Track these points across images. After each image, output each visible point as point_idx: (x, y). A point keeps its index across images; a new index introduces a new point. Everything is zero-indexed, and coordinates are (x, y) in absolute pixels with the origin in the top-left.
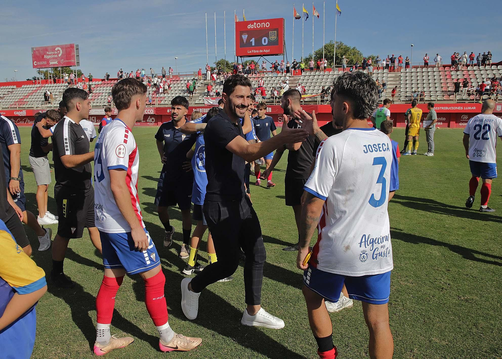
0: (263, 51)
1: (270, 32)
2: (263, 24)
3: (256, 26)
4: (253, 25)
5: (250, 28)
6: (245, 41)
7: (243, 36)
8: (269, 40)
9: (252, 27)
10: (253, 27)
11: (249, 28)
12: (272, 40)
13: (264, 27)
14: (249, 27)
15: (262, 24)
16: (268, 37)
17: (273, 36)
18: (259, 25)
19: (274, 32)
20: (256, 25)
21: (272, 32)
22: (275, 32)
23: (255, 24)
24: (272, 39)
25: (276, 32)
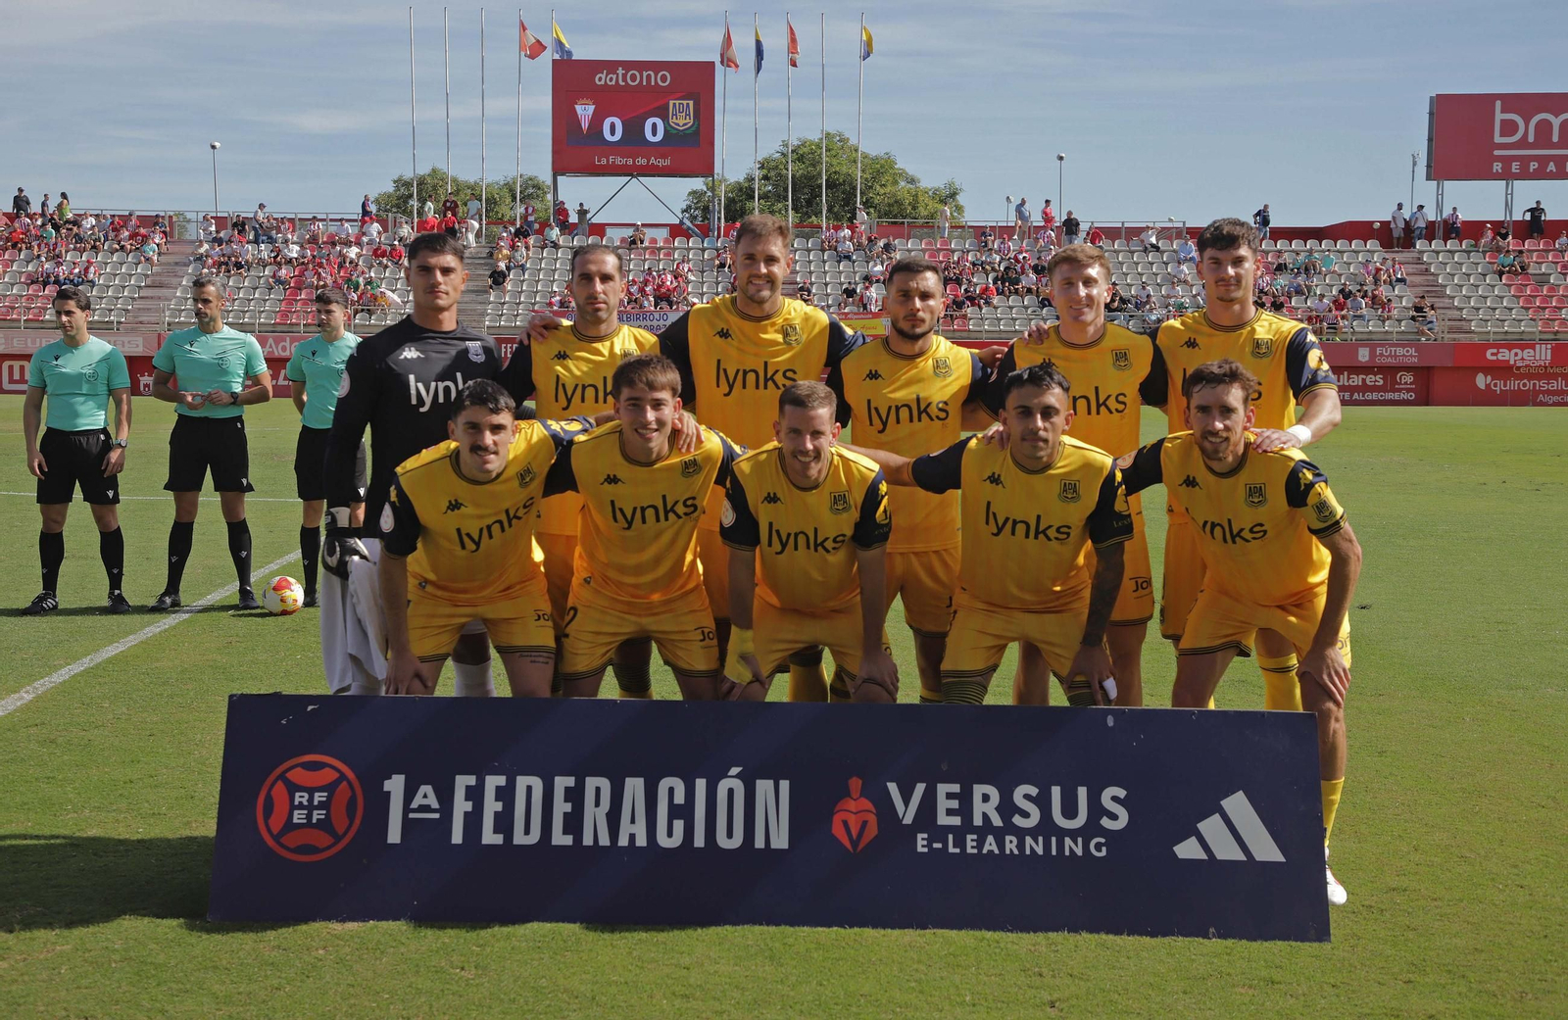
0: (648, 162)
1: (671, 103)
2: (649, 76)
3: (624, 80)
4: (614, 77)
5: (603, 82)
6: (585, 125)
7: (579, 108)
8: (669, 128)
9: (611, 80)
10: (613, 83)
11: (599, 83)
12: (677, 129)
13: (653, 84)
14: (600, 79)
15: (645, 74)
16: (665, 118)
17: (683, 118)
18: (633, 78)
19: (685, 102)
20: (624, 76)
21: (677, 102)
22: (688, 104)
23: (620, 71)
24: (678, 125)
25: (691, 103)
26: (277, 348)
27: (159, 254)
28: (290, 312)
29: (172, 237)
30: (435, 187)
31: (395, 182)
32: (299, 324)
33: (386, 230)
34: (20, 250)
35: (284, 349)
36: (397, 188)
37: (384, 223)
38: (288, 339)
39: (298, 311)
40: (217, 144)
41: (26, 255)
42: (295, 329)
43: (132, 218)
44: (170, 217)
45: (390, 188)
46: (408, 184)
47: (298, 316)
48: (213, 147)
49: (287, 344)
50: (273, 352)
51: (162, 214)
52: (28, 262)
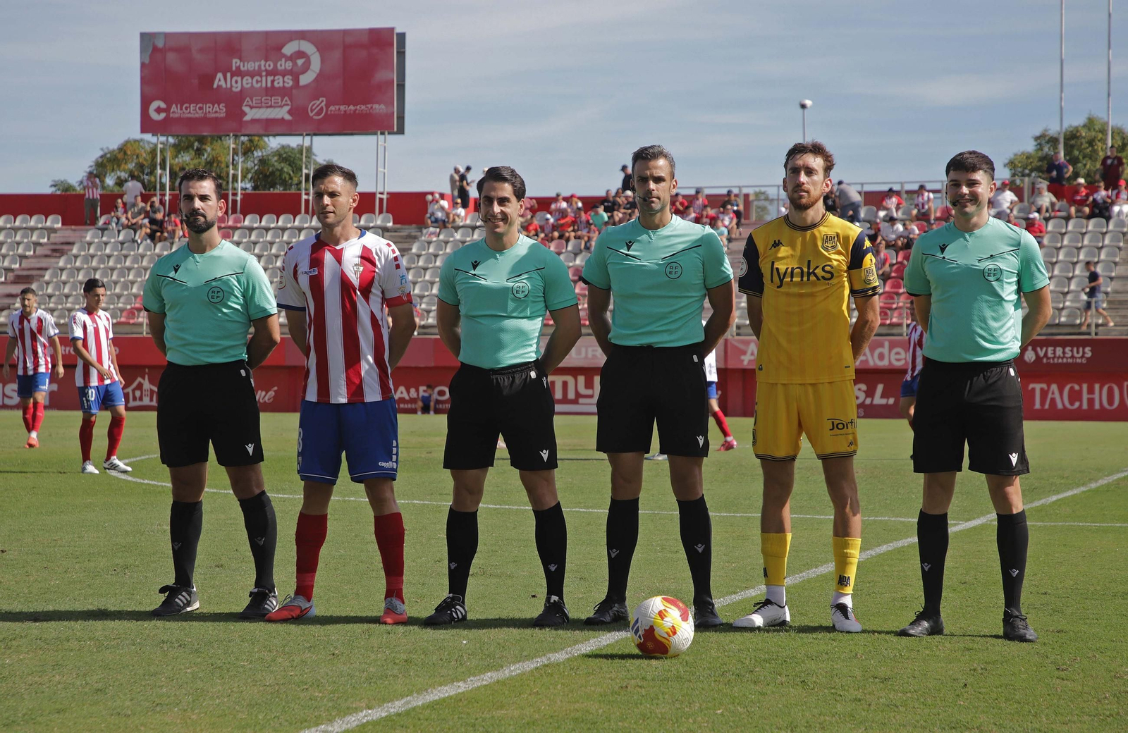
26: (872, 355)
27: (730, 240)
28: (890, 309)
29: (747, 217)
30: (1091, 143)
31: (1037, 138)
32: (900, 325)
33: (1021, 199)
34: (568, 240)
35: (881, 357)
36: (1040, 147)
37: (1018, 191)
38: (887, 344)
39: (901, 308)
40: (808, 103)
41: (574, 246)
42: (895, 331)
43: (700, 196)
44: (747, 196)
45: (1030, 147)
46: (1053, 141)
47: (900, 315)
48: (803, 106)
49: (886, 350)
50: (867, 361)
51: (735, 191)
52: (576, 255)
